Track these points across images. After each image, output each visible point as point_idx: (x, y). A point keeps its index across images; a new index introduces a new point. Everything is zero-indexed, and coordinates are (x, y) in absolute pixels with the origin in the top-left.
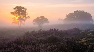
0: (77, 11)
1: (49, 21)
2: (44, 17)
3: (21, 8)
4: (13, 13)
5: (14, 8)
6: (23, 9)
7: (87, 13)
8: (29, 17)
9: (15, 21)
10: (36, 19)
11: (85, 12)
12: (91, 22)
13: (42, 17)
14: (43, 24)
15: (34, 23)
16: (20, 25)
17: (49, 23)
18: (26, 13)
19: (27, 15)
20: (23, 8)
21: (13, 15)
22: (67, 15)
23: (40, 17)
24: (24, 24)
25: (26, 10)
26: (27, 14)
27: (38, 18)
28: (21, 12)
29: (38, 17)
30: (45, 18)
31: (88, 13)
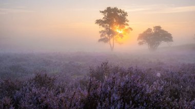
1: (171, 37)
2: (162, 29)
3: (115, 10)
4: (99, 22)
5: (103, 12)
6: (119, 14)
8: (130, 28)
9: (103, 37)
10: (144, 32)
13: (158, 28)
14: (159, 43)
15: (141, 41)
16: (112, 46)
17: (172, 41)
19: (127, 25)
20: (118, 12)
21: (100, 25)
23: (153, 29)
24: (121, 44)
25: (125, 14)
26: (126, 22)
27: (149, 30)
28: (116, 19)
30: (163, 31)
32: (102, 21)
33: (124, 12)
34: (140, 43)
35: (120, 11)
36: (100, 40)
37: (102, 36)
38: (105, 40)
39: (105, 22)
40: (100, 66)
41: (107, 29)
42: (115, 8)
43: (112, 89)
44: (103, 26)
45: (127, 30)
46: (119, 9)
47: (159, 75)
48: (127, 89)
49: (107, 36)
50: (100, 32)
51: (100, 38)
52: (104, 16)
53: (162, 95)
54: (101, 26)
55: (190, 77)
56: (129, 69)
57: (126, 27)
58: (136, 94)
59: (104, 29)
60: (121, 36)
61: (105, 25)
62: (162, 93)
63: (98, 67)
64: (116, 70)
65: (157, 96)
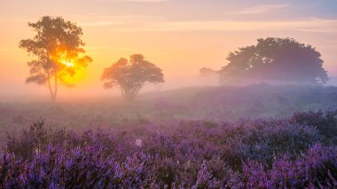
0: (270, 40)
1: (162, 75)
2: (144, 59)
3: (59, 22)
4: (28, 45)
5: (34, 25)
6: (66, 30)
7: (306, 46)
8: (89, 58)
9: (35, 74)
10: (114, 65)
11: (297, 44)
12: (319, 80)
13: (138, 58)
14: (140, 86)
15: (108, 81)
16: (53, 91)
17: (163, 81)
18: (77, 45)
19: (82, 51)
20: (65, 26)
21: (29, 50)
22: (232, 54)
23: (129, 59)
24: (70, 86)
25: (79, 31)
26: (80, 47)
27: (123, 61)
28: (61, 40)
29: (122, 59)
30: (146, 64)
31: (309, 47)
32: (32, 42)
33: (75, 27)
34: (107, 86)
35: (69, 25)
36: (30, 80)
37: (33, 71)
38: (39, 80)
39: (39, 45)
40: (28, 130)
41: (43, 58)
42: (58, 19)
43: (48, 173)
44: (35, 53)
45: (81, 61)
46: (66, 21)
47: (139, 142)
48: (78, 172)
49: (43, 71)
50: (30, 64)
51: (29, 75)
52: (36, 33)
53: (143, 180)
54: (31, 53)
55: (191, 144)
56: (86, 133)
57: (81, 55)
58: (96, 181)
59: (36, 58)
60: (71, 72)
61: (40, 50)
62: (142, 176)
63: (25, 132)
64: (60, 137)
65: (134, 182)
